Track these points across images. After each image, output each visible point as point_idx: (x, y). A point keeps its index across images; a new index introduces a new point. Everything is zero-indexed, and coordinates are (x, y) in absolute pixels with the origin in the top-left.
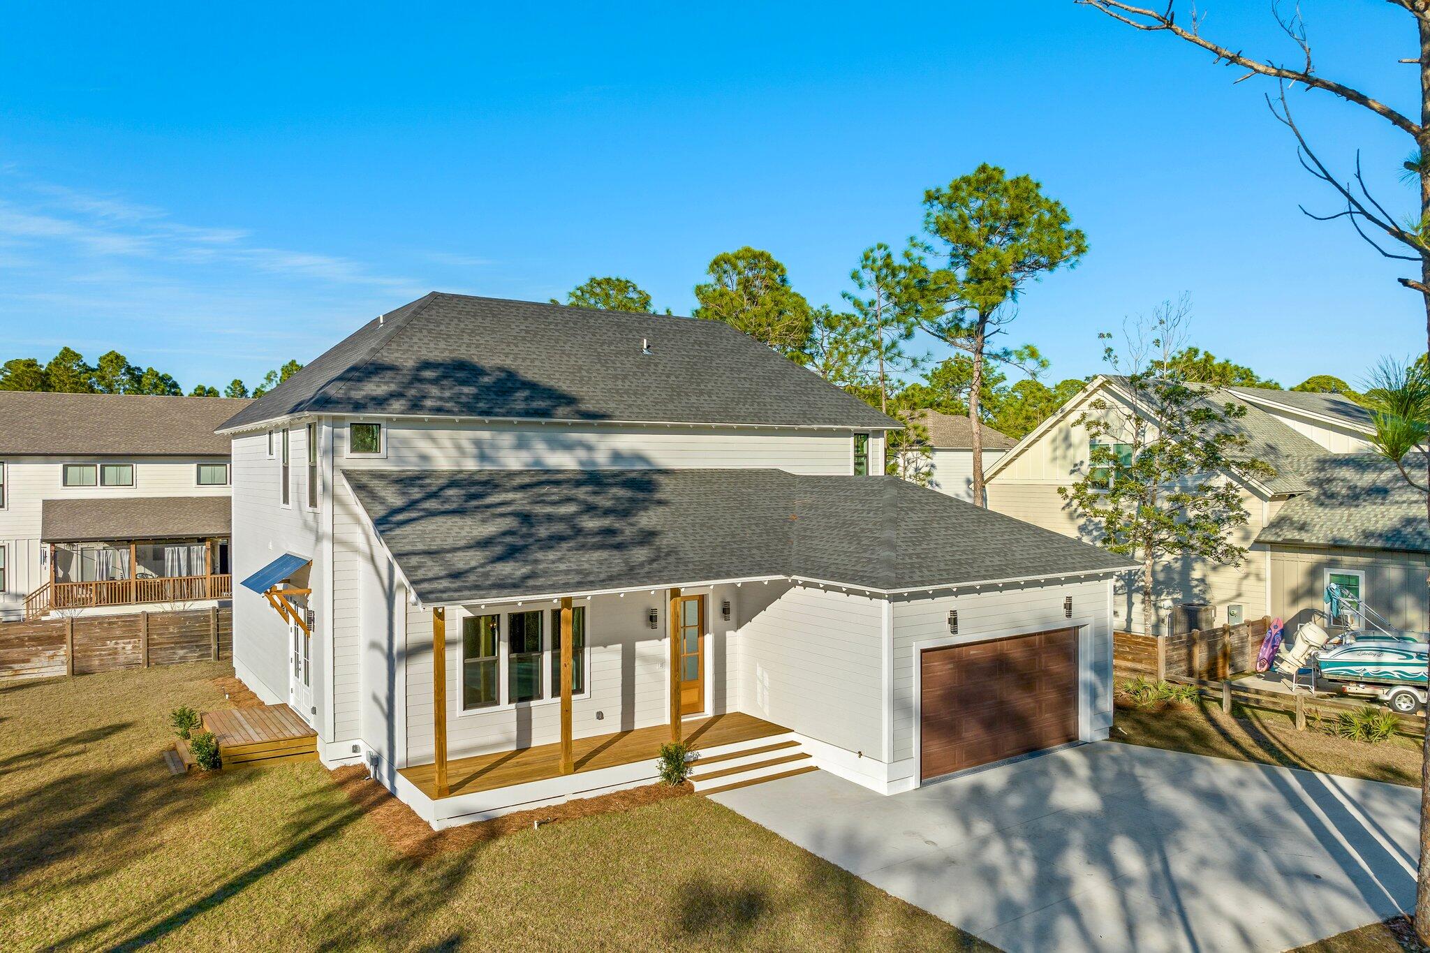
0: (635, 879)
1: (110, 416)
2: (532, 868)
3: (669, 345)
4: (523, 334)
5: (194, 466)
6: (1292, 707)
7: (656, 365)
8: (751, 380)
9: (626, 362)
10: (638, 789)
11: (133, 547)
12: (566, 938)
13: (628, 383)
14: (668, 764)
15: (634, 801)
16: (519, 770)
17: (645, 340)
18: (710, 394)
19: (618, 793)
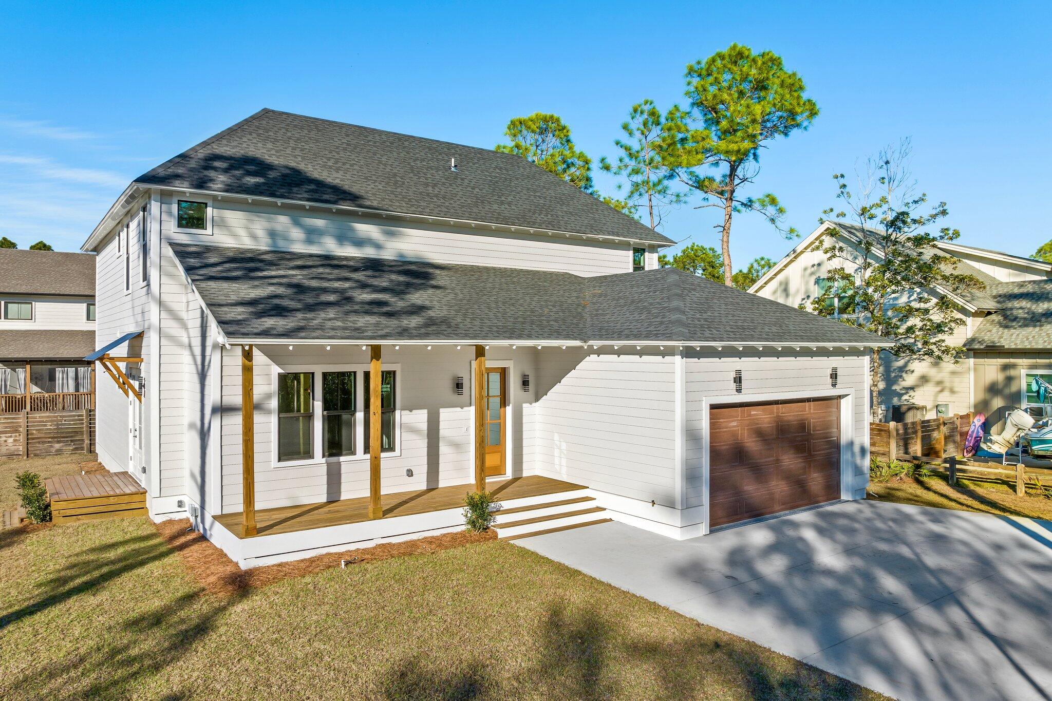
0: (440, 611)
1: (15, 265)
2: (336, 602)
3: (474, 167)
4: (344, 146)
5: (85, 305)
6: (1013, 477)
7: (463, 179)
8: (545, 198)
9: (436, 175)
10: (444, 535)
11: (28, 367)
12: (365, 668)
13: (437, 189)
14: (473, 512)
15: (440, 545)
16: (329, 516)
17: (453, 160)
18: (509, 204)
19: (425, 538)
